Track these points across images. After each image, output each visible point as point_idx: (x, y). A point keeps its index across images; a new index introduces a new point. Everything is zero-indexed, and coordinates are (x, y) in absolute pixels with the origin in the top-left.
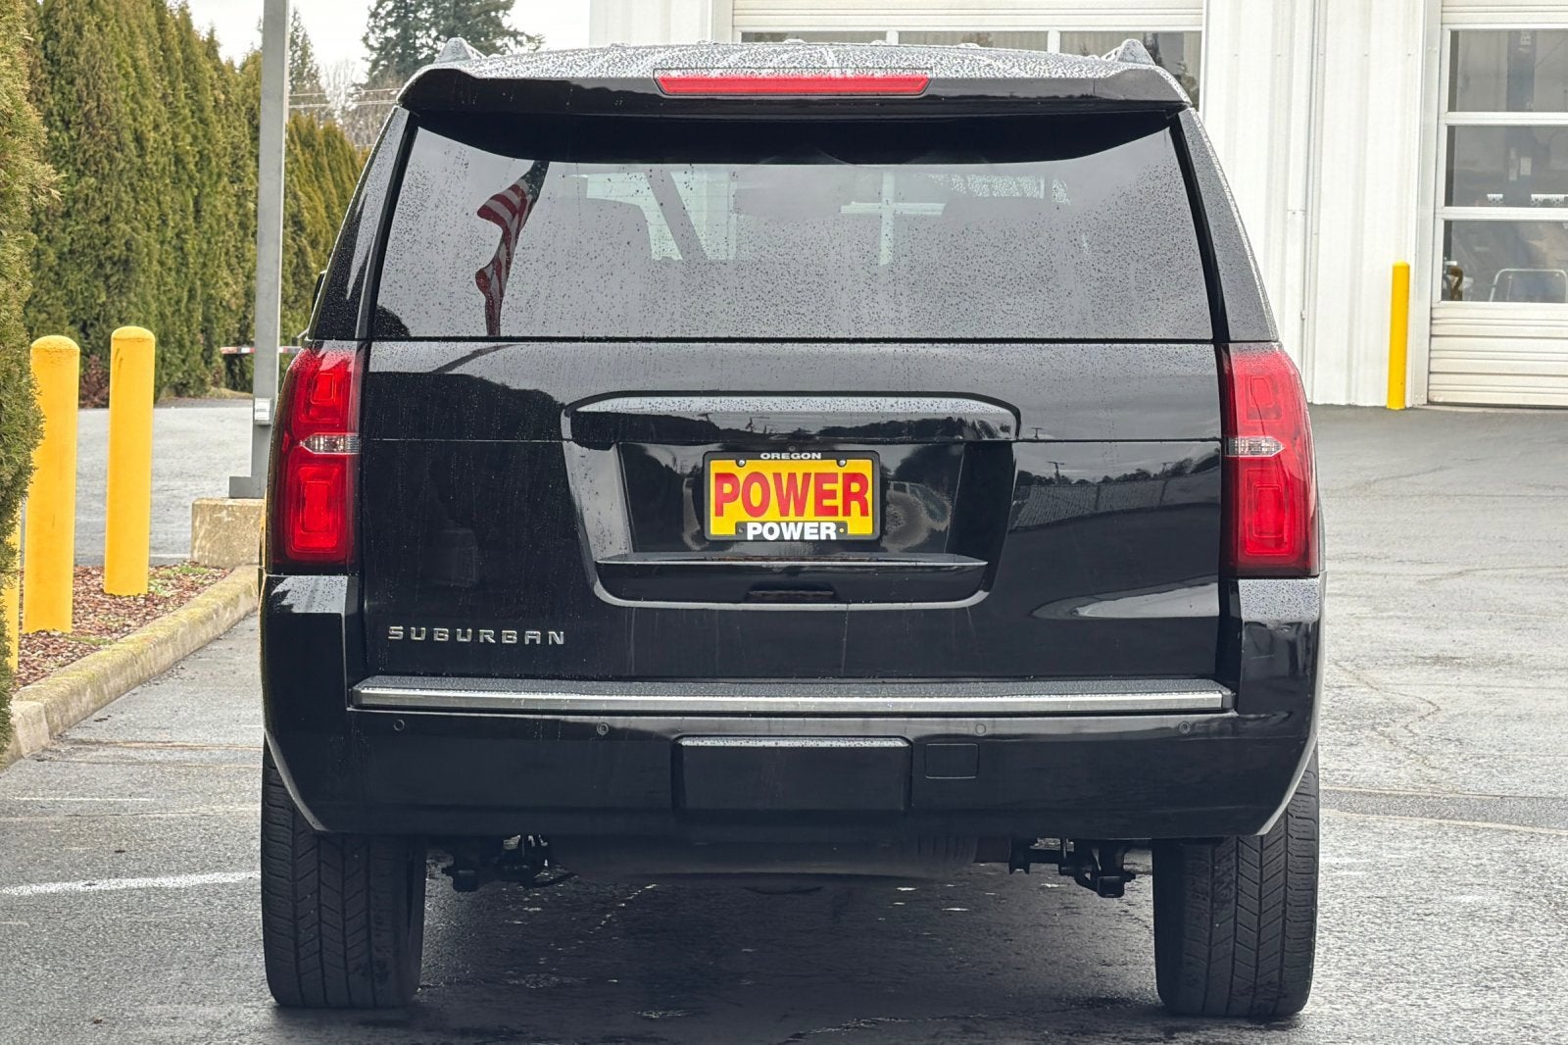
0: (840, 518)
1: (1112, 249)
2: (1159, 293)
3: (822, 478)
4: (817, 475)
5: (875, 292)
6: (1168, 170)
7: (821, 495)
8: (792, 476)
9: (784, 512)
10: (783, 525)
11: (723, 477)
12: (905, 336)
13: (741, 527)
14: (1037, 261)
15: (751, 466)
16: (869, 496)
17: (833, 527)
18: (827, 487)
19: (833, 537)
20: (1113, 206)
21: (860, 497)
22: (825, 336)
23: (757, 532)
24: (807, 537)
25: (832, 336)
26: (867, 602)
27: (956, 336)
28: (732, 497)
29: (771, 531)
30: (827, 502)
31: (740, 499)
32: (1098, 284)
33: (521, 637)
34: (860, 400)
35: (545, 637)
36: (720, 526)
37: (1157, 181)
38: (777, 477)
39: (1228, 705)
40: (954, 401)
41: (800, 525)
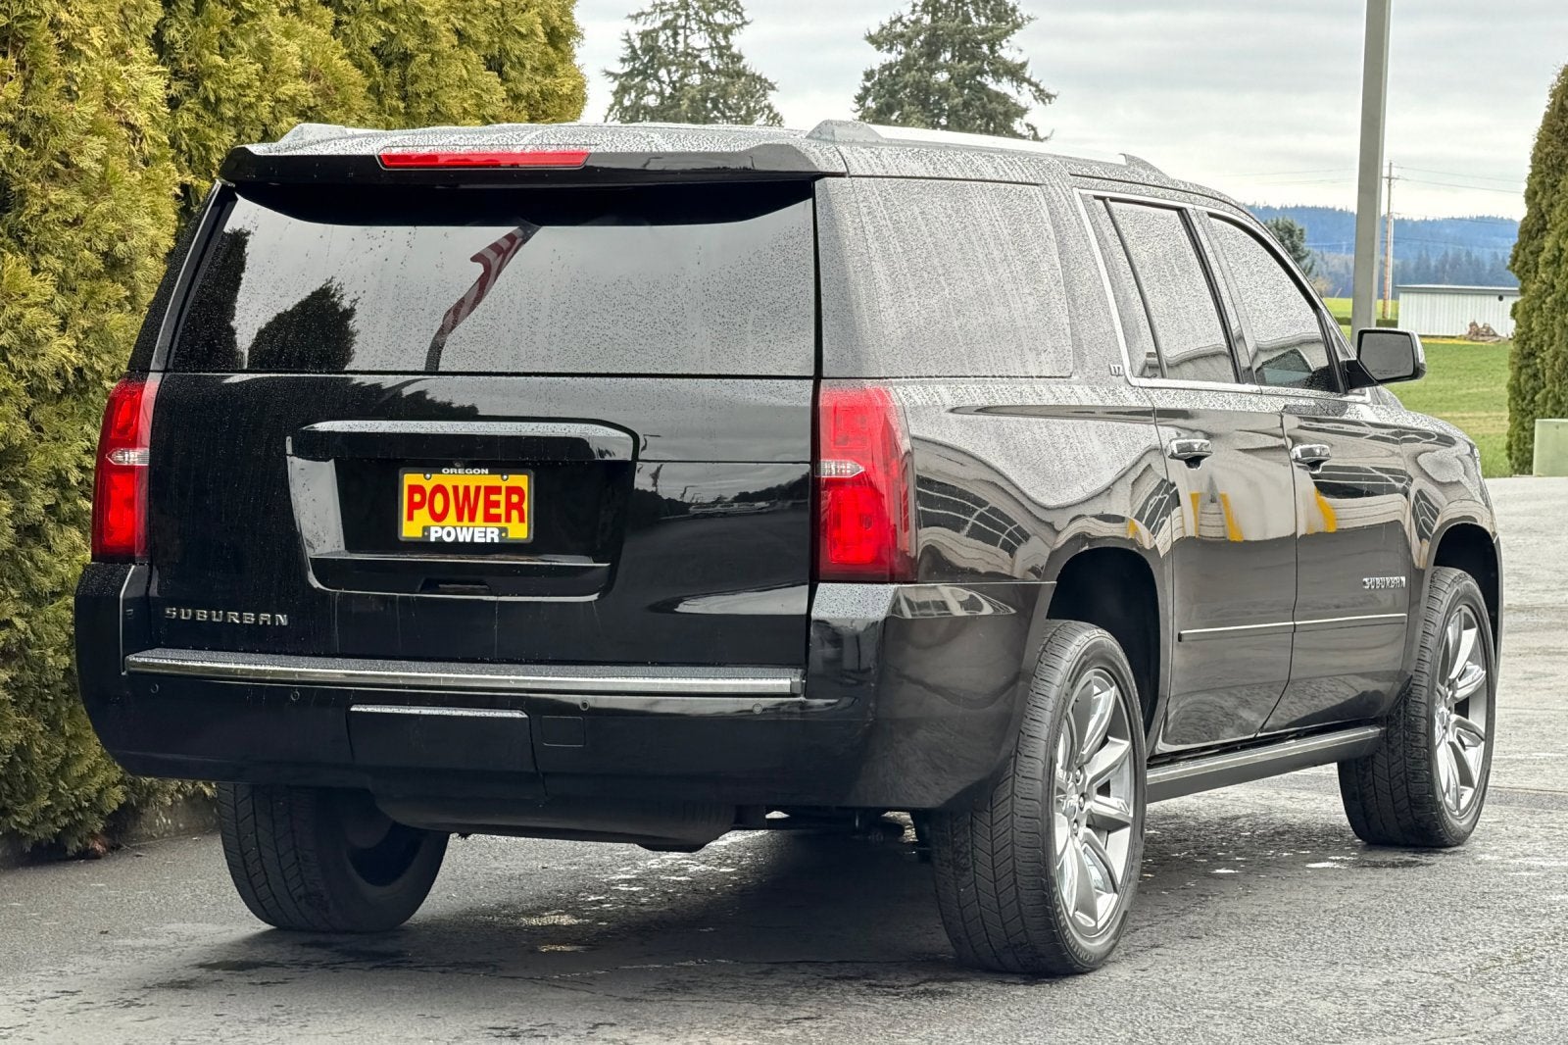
0: (503, 524)
1: (738, 297)
2: (772, 336)
3: (492, 490)
4: (486, 488)
5: (534, 333)
6: (802, 231)
7: (489, 504)
8: (467, 489)
9: (460, 518)
10: (458, 529)
11: (414, 489)
12: (552, 370)
13: (426, 529)
14: (671, 308)
15: (436, 479)
16: (525, 506)
17: (497, 531)
18: (493, 497)
19: (496, 540)
20: (746, 262)
21: (518, 506)
22: (488, 370)
23: (439, 535)
24: (476, 540)
25: (494, 370)
26: (513, 595)
27: (593, 371)
28: (420, 505)
29: (449, 534)
30: (493, 511)
31: (426, 507)
32: (720, 328)
33: (257, 618)
34: (509, 424)
35: (273, 619)
36: (410, 530)
37: (790, 241)
38: (456, 489)
39: (798, 690)
40: (584, 426)
41: (471, 529)
